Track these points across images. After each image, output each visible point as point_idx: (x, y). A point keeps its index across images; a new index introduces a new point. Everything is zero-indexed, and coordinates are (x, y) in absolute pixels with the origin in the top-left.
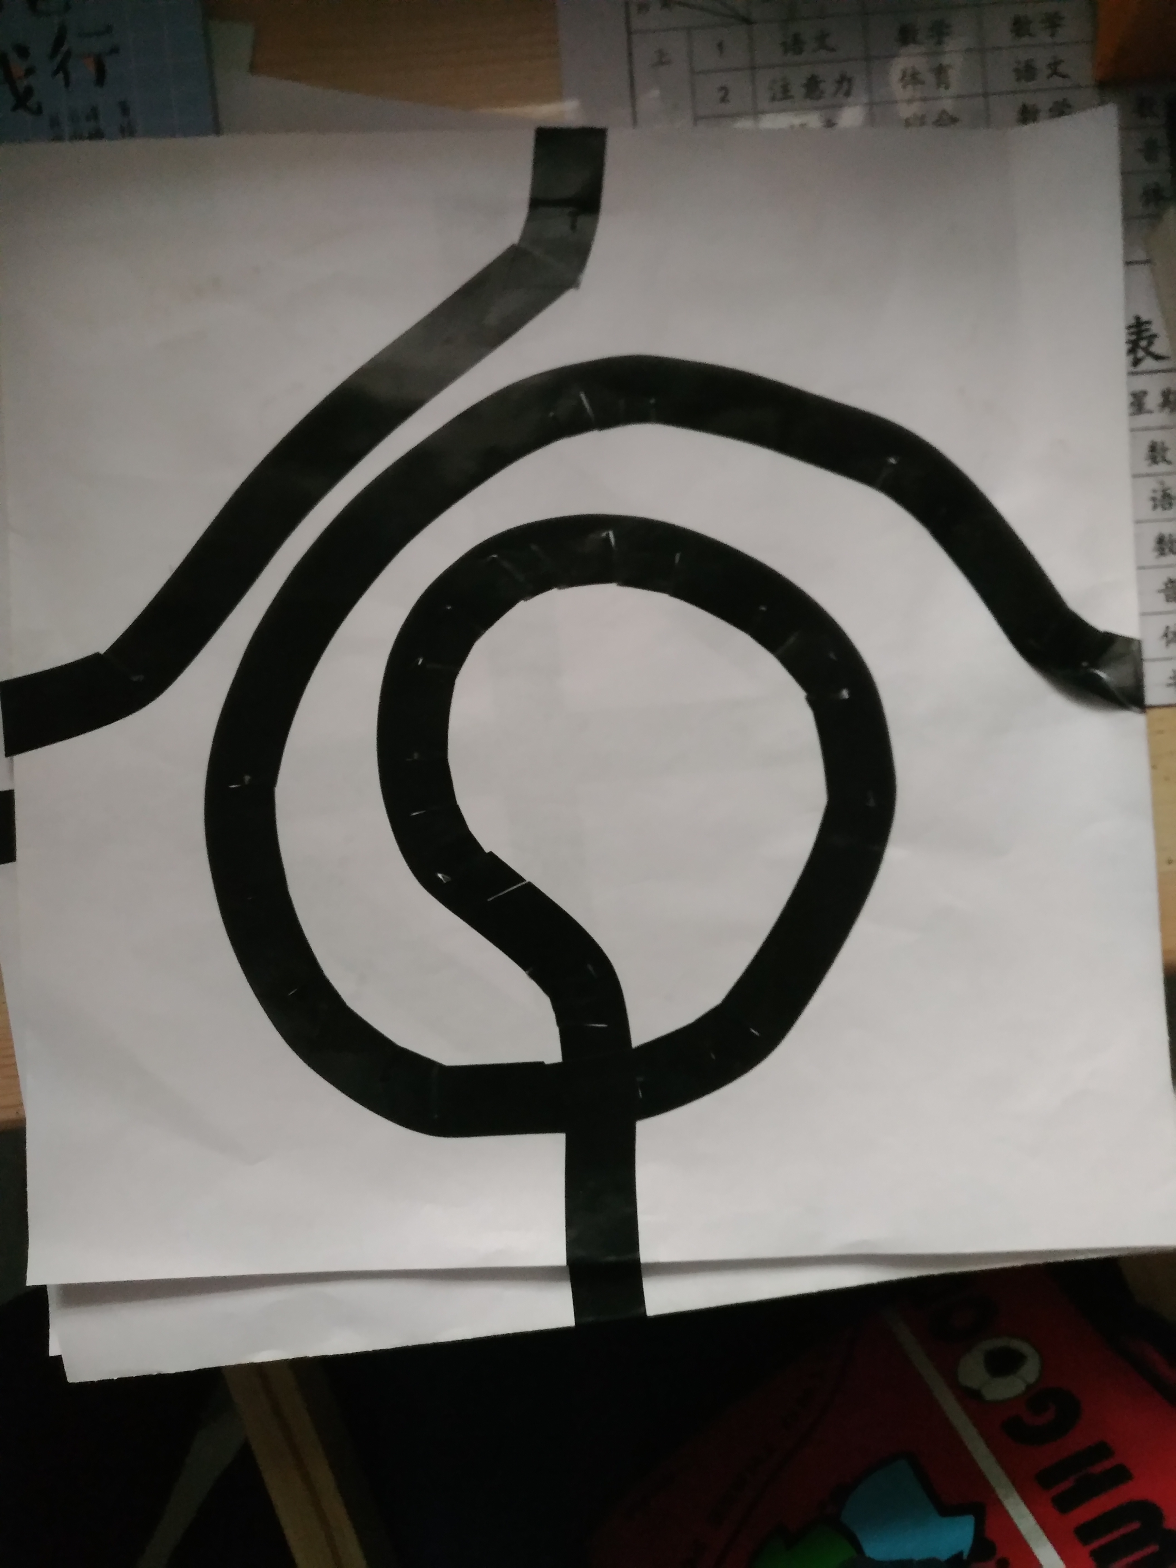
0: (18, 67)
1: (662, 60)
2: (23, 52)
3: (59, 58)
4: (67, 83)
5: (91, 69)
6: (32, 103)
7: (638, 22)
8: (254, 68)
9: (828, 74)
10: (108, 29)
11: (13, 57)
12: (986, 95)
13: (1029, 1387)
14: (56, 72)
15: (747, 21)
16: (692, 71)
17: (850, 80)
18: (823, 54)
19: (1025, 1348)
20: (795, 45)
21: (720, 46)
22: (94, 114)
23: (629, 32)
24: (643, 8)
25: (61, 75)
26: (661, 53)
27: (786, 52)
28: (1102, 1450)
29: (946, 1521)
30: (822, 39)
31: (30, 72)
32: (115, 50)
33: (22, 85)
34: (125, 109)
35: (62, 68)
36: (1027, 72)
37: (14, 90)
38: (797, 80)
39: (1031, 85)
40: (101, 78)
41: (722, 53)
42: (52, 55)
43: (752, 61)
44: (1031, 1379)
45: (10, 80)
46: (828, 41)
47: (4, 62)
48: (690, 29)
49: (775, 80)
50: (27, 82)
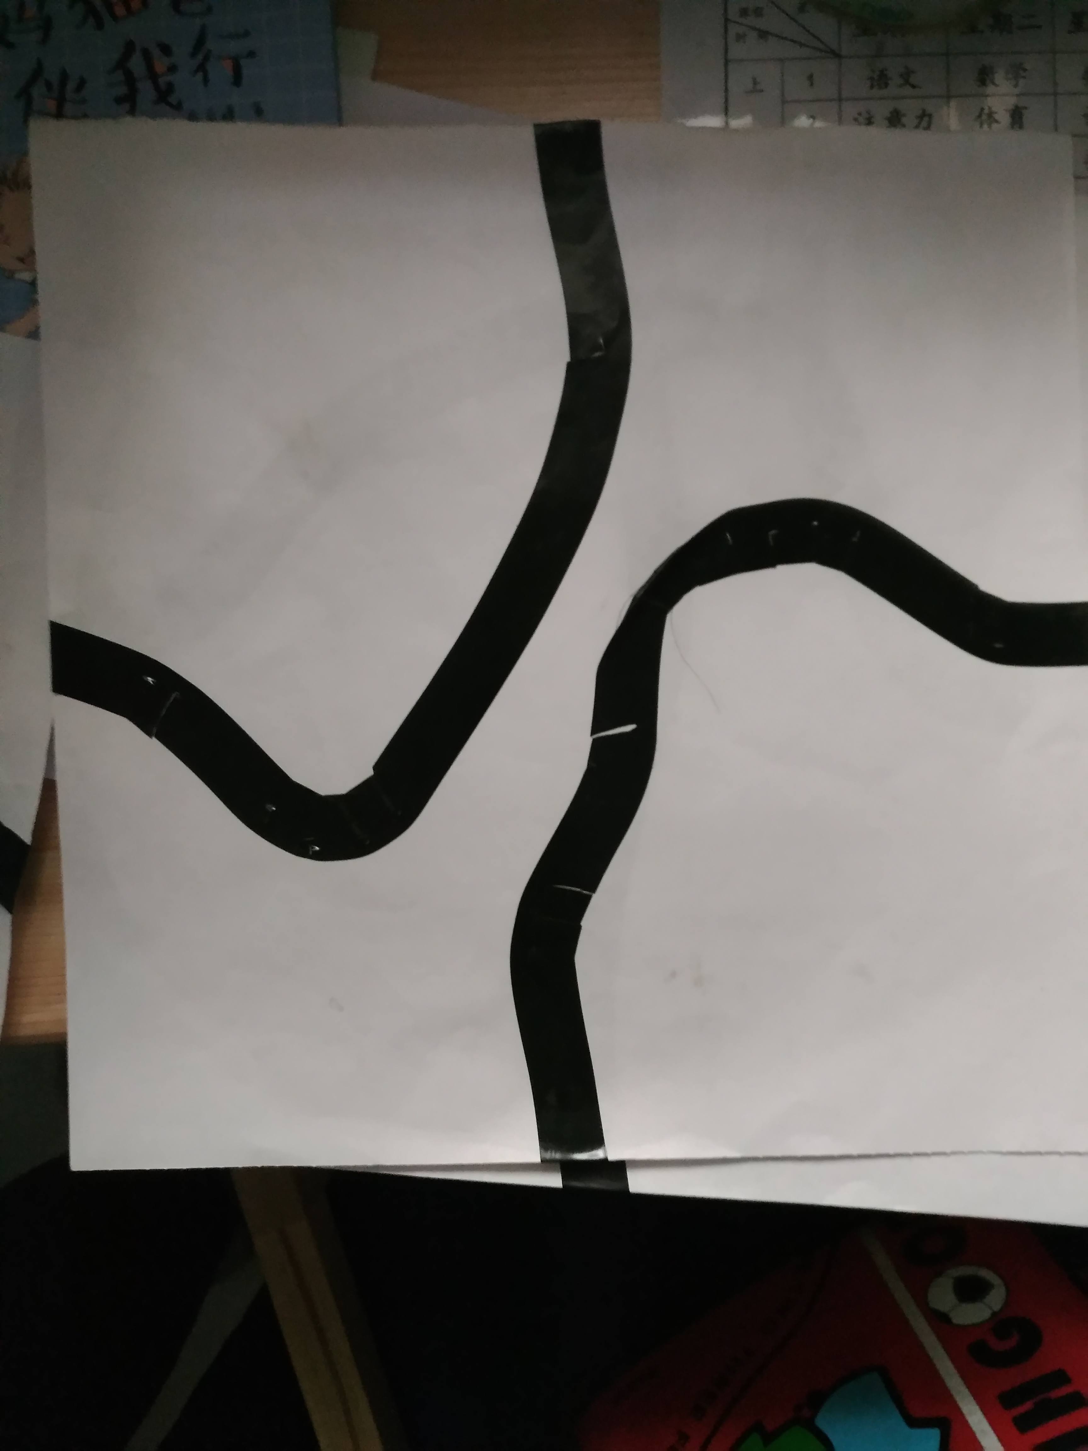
0: (161, 64)
1: (755, 88)
2: (166, 50)
3: (200, 57)
4: (206, 80)
5: (228, 66)
6: (173, 100)
7: (737, 50)
8: (376, 75)
9: (910, 108)
10: (246, 34)
11: (156, 53)
13: (994, 1314)
14: (196, 72)
15: (837, 55)
16: (784, 102)
17: (930, 116)
18: (908, 91)
19: (986, 1274)
20: (881, 80)
21: (810, 78)
22: (229, 113)
23: (727, 62)
24: (740, 39)
25: (200, 76)
26: (755, 82)
27: (872, 87)
28: (1061, 1377)
30: (906, 78)
31: (172, 69)
32: (251, 54)
33: (162, 81)
34: (258, 110)
35: (201, 68)
37: (156, 84)
38: (881, 110)
40: (237, 79)
41: (812, 84)
42: (193, 54)
43: (840, 93)
44: (997, 1307)
45: (153, 76)
46: (912, 80)
47: (147, 55)
48: (781, 60)
49: (860, 114)
50: (169, 78)
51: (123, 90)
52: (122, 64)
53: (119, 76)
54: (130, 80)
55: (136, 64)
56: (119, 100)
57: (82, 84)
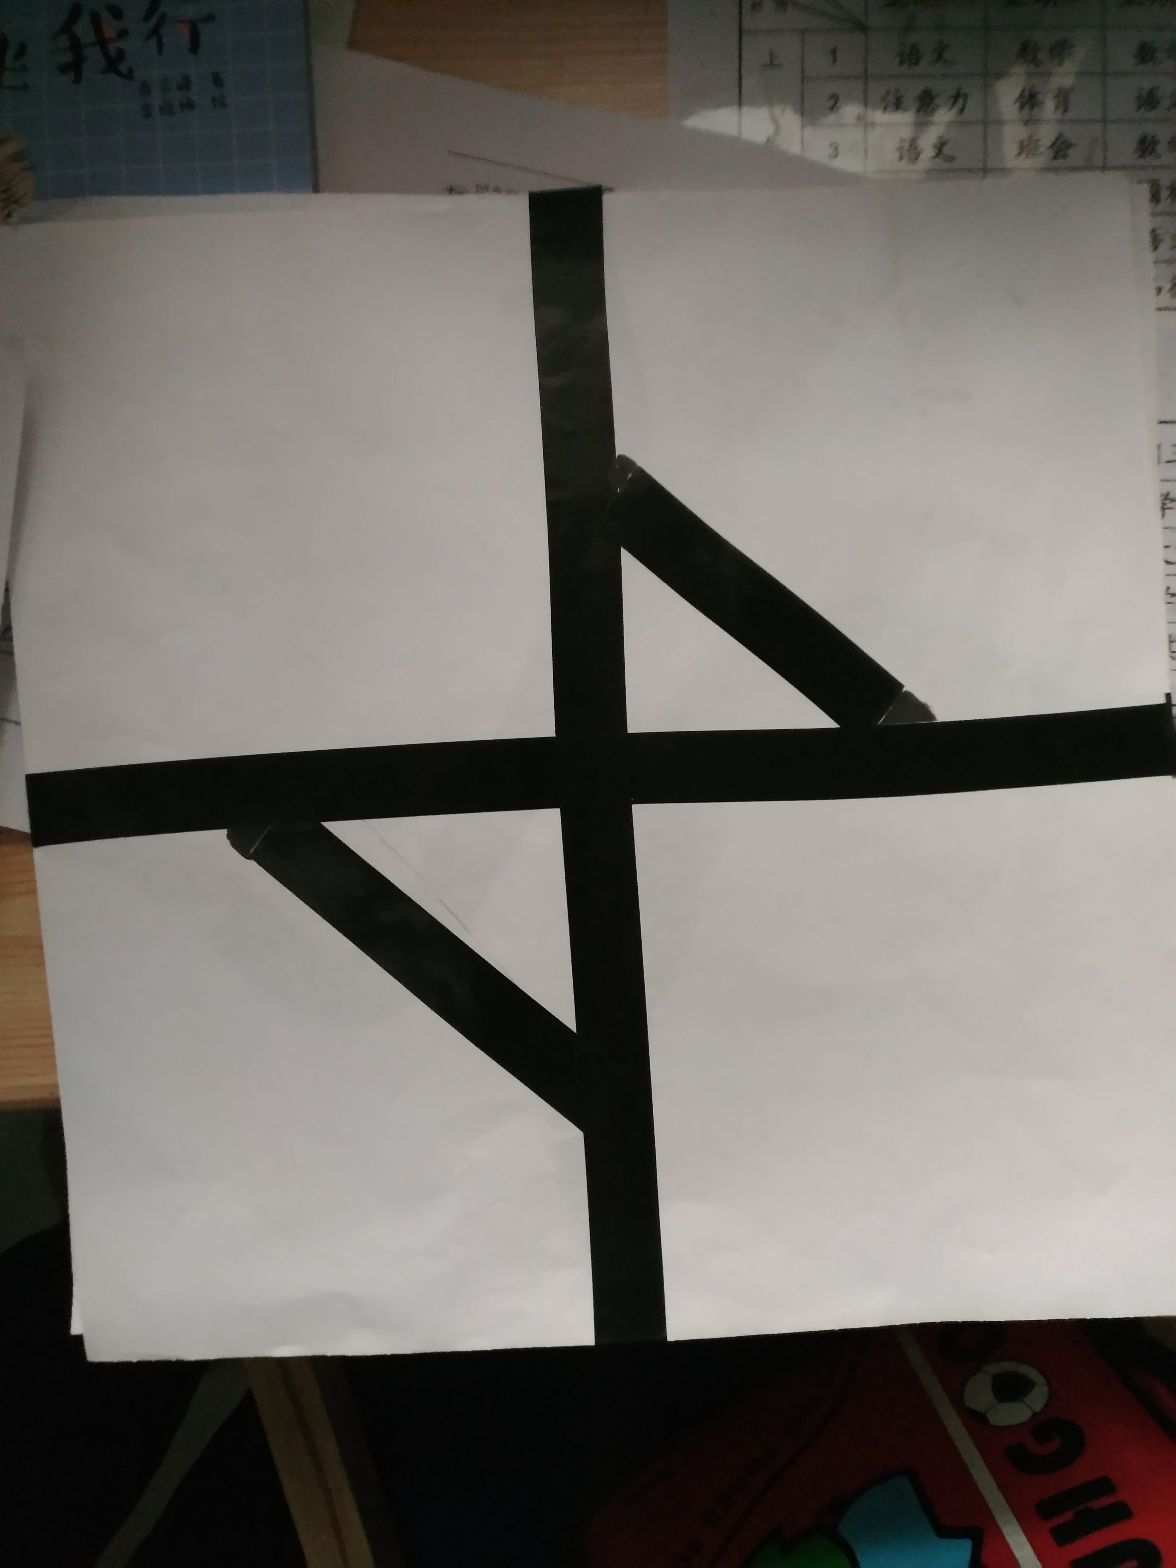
0: (110, 29)
1: (772, 63)
2: (117, 13)
3: (154, 20)
4: (160, 44)
5: (185, 31)
6: (123, 68)
7: (752, 20)
8: (352, 45)
9: (943, 87)
11: (105, 16)
12: (1104, 121)
13: (1035, 1415)
14: (148, 38)
15: (862, 27)
16: (804, 78)
17: (965, 97)
18: (940, 68)
19: (1033, 1374)
20: (912, 55)
21: (834, 51)
22: (185, 84)
23: (741, 32)
24: (756, 6)
25: (153, 41)
26: (772, 56)
27: (901, 63)
28: (1104, 1486)
29: (945, 1542)
30: (940, 53)
31: (123, 34)
32: (211, 18)
33: (112, 48)
34: (218, 81)
35: (155, 32)
36: (1149, 100)
37: (105, 51)
38: (912, 90)
39: (1152, 115)
40: (195, 46)
41: (835, 60)
42: (147, 19)
43: (866, 70)
44: (1038, 1407)
45: (102, 42)
46: (947, 55)
47: (96, 22)
48: (803, 32)
49: (888, 92)
50: (120, 44)
51: (68, 57)
52: (67, 28)
53: (64, 41)
54: (76, 46)
55: (83, 29)
56: (64, 69)
57: (22, 51)
